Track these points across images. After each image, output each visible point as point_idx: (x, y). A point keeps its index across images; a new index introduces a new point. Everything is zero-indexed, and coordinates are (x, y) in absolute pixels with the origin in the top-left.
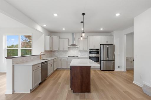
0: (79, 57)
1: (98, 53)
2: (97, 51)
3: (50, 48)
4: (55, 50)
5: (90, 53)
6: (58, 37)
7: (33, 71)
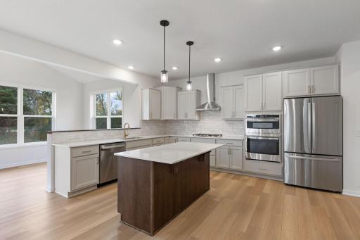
0: (223, 137)
1: (276, 125)
2: (272, 120)
3: (151, 114)
4: (167, 118)
5: (250, 125)
6: (174, 89)
7: (72, 158)
